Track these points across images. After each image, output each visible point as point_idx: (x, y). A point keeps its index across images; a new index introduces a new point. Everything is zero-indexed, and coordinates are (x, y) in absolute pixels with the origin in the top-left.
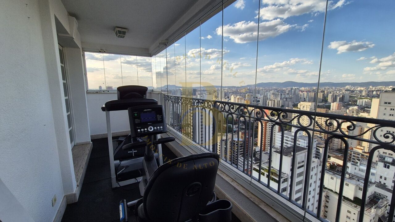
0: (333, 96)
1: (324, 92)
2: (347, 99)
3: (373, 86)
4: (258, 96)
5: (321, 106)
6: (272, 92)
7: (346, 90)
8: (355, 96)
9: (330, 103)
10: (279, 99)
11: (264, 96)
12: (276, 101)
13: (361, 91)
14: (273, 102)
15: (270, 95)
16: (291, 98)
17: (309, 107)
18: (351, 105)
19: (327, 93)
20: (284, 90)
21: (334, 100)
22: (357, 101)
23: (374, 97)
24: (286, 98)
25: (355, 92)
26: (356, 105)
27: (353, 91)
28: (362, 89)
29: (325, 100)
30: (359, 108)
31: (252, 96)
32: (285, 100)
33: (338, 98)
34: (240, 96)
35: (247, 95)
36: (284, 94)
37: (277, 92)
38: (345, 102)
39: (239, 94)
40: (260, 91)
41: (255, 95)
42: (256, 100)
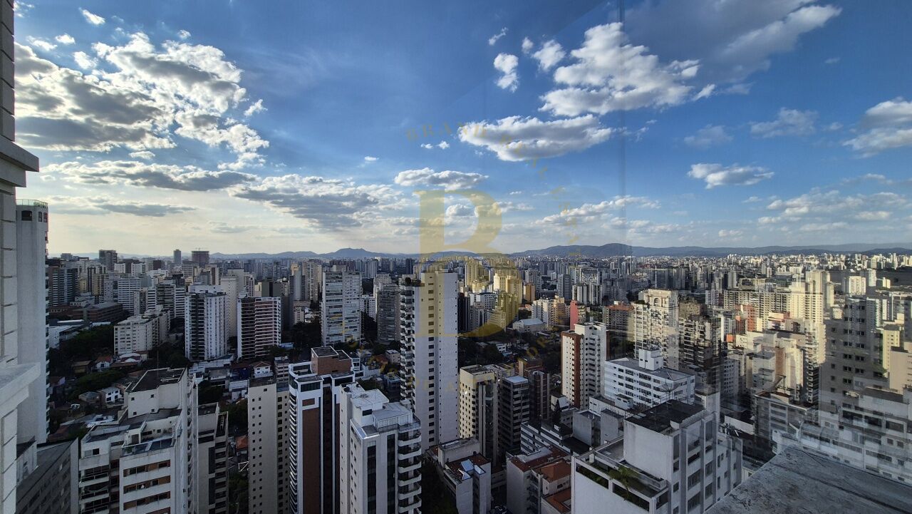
0: (705, 275)
4: (552, 274)
6: (581, 266)
7: (729, 264)
9: (703, 291)
10: (598, 283)
11: (565, 276)
12: (592, 287)
14: (585, 288)
15: (577, 273)
16: (621, 281)
20: (605, 263)
24: (612, 281)
29: (691, 284)
31: (539, 275)
32: (609, 283)
35: (527, 273)
36: (607, 272)
37: (591, 266)
40: (555, 263)
41: (546, 273)
42: (548, 284)
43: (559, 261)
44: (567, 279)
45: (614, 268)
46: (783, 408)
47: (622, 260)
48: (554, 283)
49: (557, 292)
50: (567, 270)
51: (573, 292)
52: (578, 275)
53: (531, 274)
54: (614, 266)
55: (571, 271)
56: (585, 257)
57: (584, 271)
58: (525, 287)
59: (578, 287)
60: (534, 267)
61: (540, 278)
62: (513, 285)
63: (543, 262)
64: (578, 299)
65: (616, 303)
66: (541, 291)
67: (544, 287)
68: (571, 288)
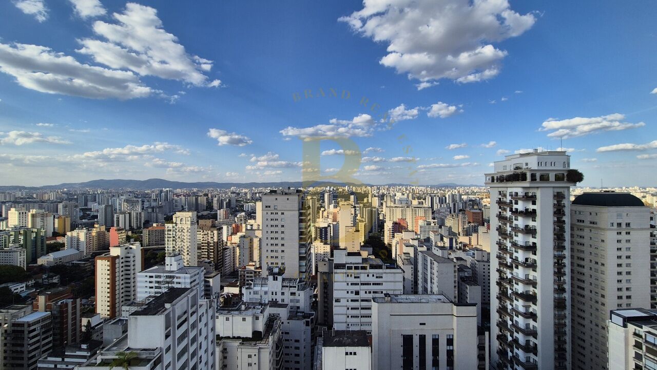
0: (218, 200)
1: (206, 195)
2: (234, 203)
3: (255, 188)
4: (94, 206)
5: (206, 215)
6: (124, 197)
7: (231, 193)
8: (241, 199)
9: (217, 211)
10: (140, 210)
11: (106, 207)
12: (134, 214)
13: (246, 194)
14: (127, 216)
15: (121, 204)
16: (160, 207)
17: (189, 219)
18: (238, 211)
19: (212, 197)
20: (147, 194)
21: (221, 207)
22: (243, 206)
23: (257, 200)
24: (153, 208)
25: (241, 194)
26: (244, 211)
27: (238, 194)
28: (247, 191)
29: (210, 206)
30: (246, 214)
31: (76, 206)
32: (150, 210)
33: (225, 203)
34: (41, 208)
35: (60, 206)
36: (148, 201)
37: (135, 197)
38: (232, 208)
39: (37, 205)
40: (97, 196)
41: (86, 204)
42: (89, 215)
43: (102, 193)
44: (109, 209)
45: (155, 198)
46: (252, 273)
47: (161, 192)
48: (95, 214)
49: (97, 222)
50: (110, 201)
51: (115, 219)
52: (120, 204)
53: (65, 207)
54: (155, 196)
55: (114, 202)
56: (129, 190)
57: (127, 201)
58: (56, 220)
59: (120, 215)
60: (70, 200)
61: (78, 209)
62: (38, 220)
63: (83, 194)
64: (120, 226)
65: (155, 225)
66: (79, 221)
67: (82, 218)
68: (113, 217)
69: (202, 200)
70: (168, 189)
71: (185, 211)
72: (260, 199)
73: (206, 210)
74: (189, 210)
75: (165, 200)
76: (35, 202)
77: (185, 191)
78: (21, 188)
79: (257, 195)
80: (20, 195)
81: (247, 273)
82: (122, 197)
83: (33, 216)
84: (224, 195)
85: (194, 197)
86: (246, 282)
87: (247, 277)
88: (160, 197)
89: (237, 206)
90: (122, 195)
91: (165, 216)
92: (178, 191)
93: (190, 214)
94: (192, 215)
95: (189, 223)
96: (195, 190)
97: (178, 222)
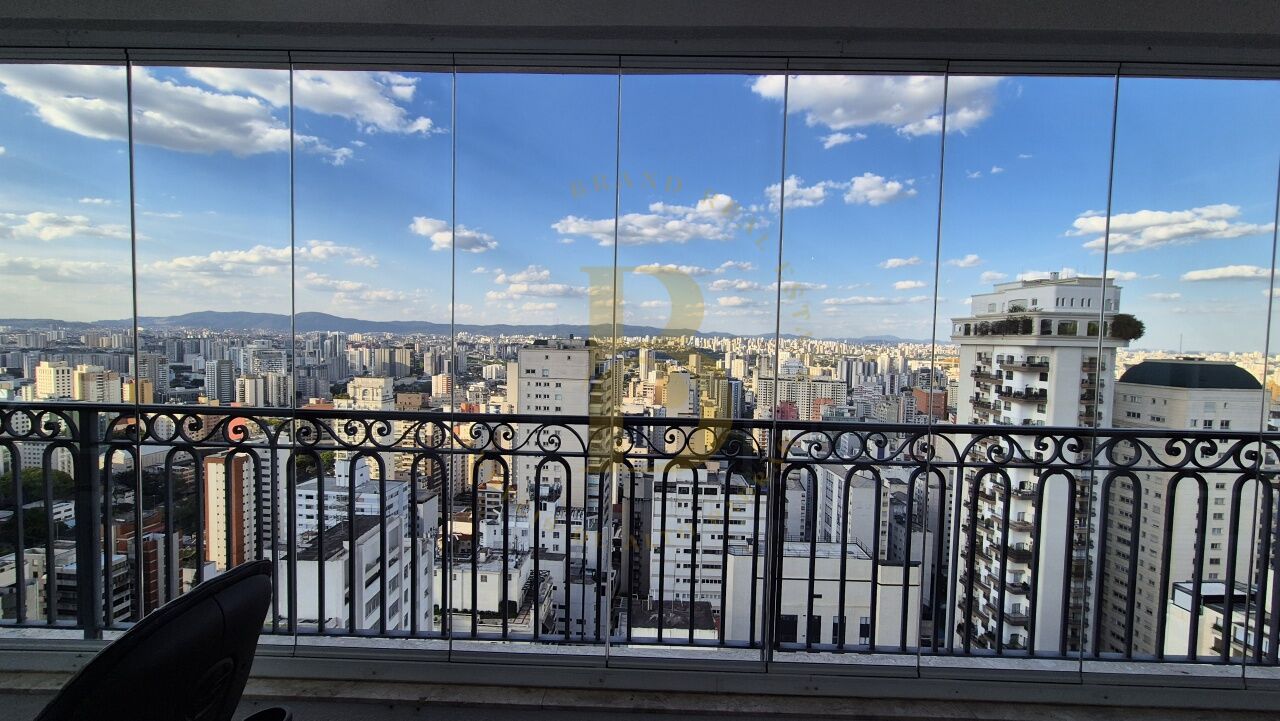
0: (433, 357)
1: (411, 346)
2: (463, 363)
3: (506, 335)
4: (195, 362)
5: (409, 386)
6: (253, 347)
7: (459, 344)
8: (478, 356)
9: (430, 378)
10: (283, 372)
11: (221, 363)
12: (272, 378)
13: (486, 346)
14: (261, 382)
15: (245, 356)
16: (322, 368)
17: (380, 391)
18: (471, 379)
19: (421, 351)
20: (297, 342)
21: (438, 371)
22: (481, 369)
23: (508, 359)
24: (308, 369)
25: (477, 347)
26: (481, 379)
27: (472, 346)
28: (488, 340)
29: (417, 369)
30: (486, 384)
31: (163, 362)
32: (303, 373)
33: (446, 362)
34: (95, 362)
36: (299, 356)
37: (276, 347)
38: (461, 374)
39: (88, 356)
40: (202, 341)
41: (181, 359)
42: (187, 378)
43: (210, 338)
44: (225, 369)
45: (312, 350)
46: (498, 497)
47: (324, 337)
48: (199, 377)
49: (204, 392)
50: (227, 353)
51: (238, 389)
54: (311, 345)
55: (235, 354)
56: (262, 332)
57: (259, 354)
58: (127, 387)
59: (247, 381)
60: (151, 349)
61: (166, 368)
62: (93, 385)
63: (175, 339)
64: (248, 401)
65: (313, 401)
66: (169, 391)
67: (175, 384)
68: (233, 384)
69: (403, 358)
70: (337, 333)
71: (371, 377)
72: (515, 357)
73: (410, 375)
74: (378, 376)
75: (331, 354)
76: (84, 351)
77: (370, 337)
78: (57, 324)
79: (509, 349)
80: (55, 338)
81: (489, 496)
82: (249, 346)
83: (83, 377)
84: (444, 348)
85: (387, 351)
86: (487, 514)
87: (489, 503)
88: (322, 348)
89: (469, 370)
90: (249, 343)
91: (332, 385)
92: (356, 337)
93: (381, 381)
94: (386, 382)
95: (380, 398)
96: (389, 336)
97: (359, 396)
